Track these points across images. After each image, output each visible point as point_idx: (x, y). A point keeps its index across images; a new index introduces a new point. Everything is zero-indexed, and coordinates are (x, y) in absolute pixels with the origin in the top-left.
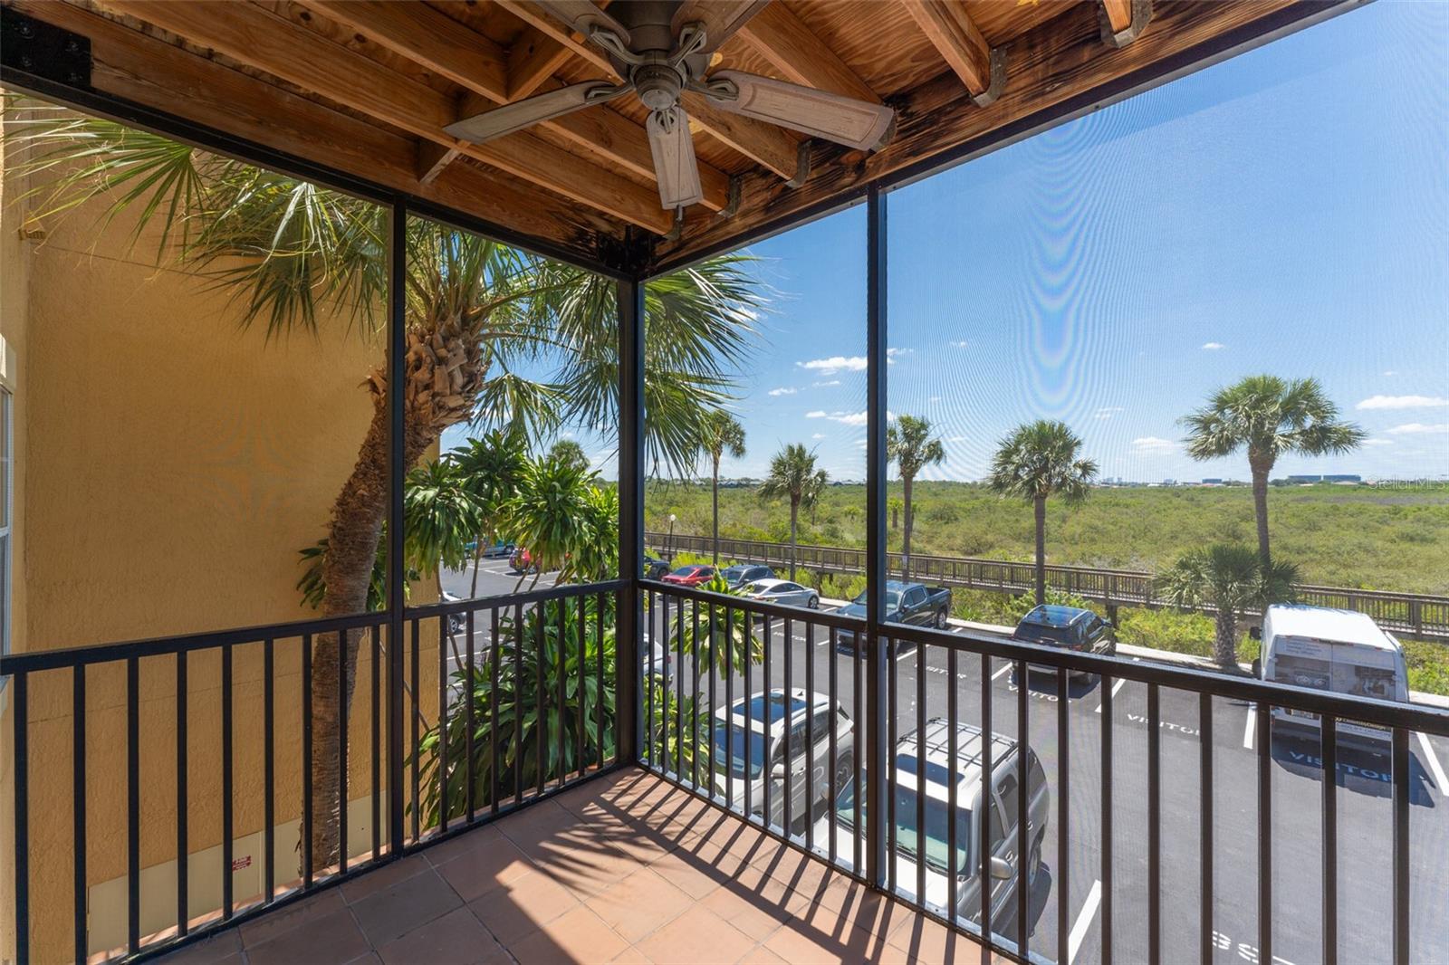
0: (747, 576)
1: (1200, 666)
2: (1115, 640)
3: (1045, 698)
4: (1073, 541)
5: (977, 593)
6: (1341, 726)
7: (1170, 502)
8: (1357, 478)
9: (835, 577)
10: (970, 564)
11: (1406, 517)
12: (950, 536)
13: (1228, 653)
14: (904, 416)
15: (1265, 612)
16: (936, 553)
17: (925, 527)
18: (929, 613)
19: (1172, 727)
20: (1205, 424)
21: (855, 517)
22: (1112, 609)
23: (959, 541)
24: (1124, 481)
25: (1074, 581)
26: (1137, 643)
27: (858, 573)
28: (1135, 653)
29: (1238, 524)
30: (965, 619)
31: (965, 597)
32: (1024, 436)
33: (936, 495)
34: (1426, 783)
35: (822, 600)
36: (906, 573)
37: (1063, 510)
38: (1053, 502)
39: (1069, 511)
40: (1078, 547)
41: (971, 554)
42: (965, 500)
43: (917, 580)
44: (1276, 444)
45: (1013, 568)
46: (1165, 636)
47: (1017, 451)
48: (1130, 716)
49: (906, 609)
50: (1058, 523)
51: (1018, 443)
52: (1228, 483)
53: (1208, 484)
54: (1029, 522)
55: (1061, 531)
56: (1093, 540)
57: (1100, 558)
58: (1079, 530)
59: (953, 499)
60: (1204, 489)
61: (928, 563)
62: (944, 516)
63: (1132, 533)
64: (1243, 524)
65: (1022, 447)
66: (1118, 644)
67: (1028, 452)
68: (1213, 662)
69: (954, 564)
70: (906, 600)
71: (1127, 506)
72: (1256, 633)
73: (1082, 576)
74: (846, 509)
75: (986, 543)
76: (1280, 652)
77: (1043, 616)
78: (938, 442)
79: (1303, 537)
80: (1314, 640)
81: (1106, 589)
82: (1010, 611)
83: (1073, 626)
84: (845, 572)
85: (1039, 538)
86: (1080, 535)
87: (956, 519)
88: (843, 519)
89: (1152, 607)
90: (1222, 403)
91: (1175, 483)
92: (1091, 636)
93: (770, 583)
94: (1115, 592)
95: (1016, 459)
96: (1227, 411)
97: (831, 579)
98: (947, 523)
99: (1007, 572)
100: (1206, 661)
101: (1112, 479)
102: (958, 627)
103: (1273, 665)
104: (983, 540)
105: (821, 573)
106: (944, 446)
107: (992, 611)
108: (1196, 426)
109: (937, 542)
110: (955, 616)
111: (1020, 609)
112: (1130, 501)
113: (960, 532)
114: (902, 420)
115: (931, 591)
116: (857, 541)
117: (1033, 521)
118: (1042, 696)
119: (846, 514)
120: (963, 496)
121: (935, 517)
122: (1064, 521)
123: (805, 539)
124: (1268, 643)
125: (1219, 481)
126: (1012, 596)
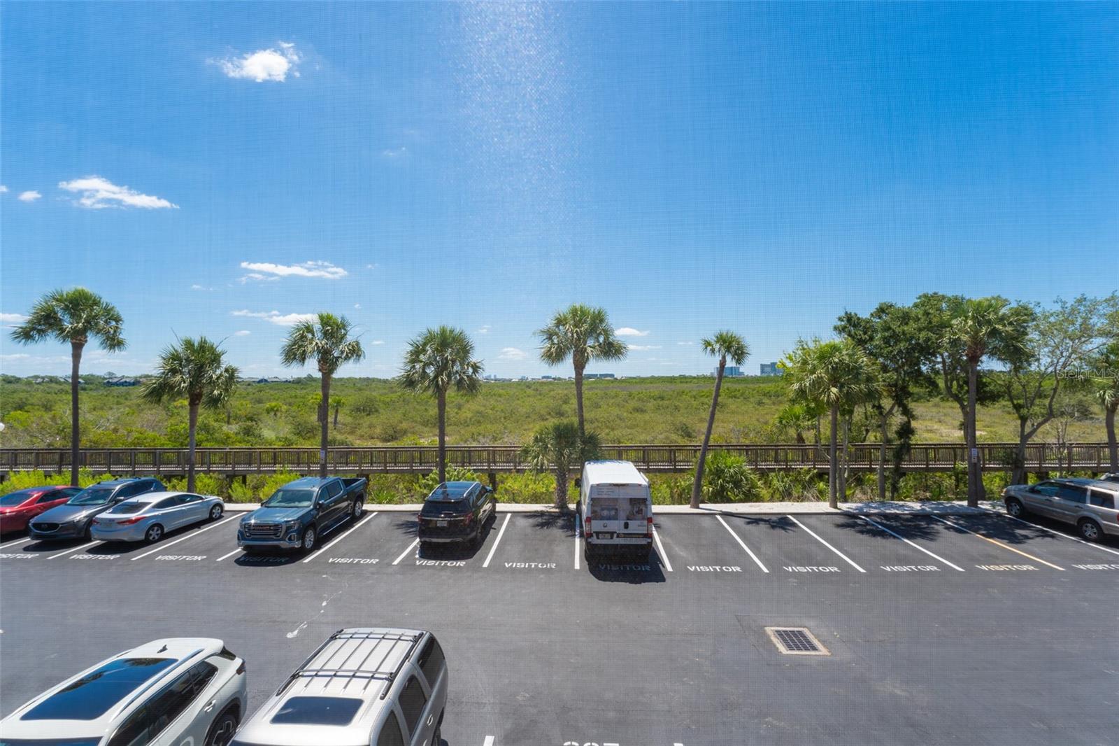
0: (121, 493)
1: (546, 511)
2: (495, 501)
3: (446, 564)
4: (466, 424)
5: (392, 476)
7: (525, 392)
8: (612, 376)
9: (249, 478)
10: (385, 452)
11: (634, 397)
12: (371, 426)
13: (563, 499)
14: (325, 314)
15: (583, 467)
16: (358, 443)
17: (349, 420)
18: (345, 504)
19: (533, 566)
21: (279, 414)
22: (492, 476)
23: (378, 430)
24: (498, 377)
25: (467, 457)
26: (509, 501)
27: (275, 471)
28: (508, 510)
29: (561, 406)
30: (380, 503)
31: (381, 481)
32: (430, 338)
33: (360, 390)
34: (660, 565)
35: (228, 507)
36: (324, 467)
37: (459, 400)
38: (451, 393)
39: (462, 401)
40: (469, 429)
41: (389, 441)
42: (386, 394)
43: (337, 472)
44: (588, 353)
45: (422, 451)
46: (526, 493)
47: (424, 351)
48: (507, 564)
49: (321, 505)
50: (456, 410)
51: (425, 344)
52: (554, 379)
53: (545, 380)
54: (434, 411)
55: (457, 416)
56: (479, 422)
57: (484, 437)
58: (469, 415)
59: (374, 394)
60: (542, 383)
61: (347, 454)
62: (366, 409)
64: (564, 406)
65: (428, 348)
66: (497, 505)
67: (433, 352)
68: (554, 506)
69: (371, 452)
70: (321, 496)
71: (500, 396)
72: (579, 483)
73: (472, 454)
74: (268, 405)
75: (401, 431)
76: (594, 496)
77: (444, 492)
78: (358, 344)
79: (593, 412)
80: (611, 485)
81: (489, 462)
82: (418, 489)
83: (466, 498)
84: (260, 472)
85: (441, 423)
86: (470, 419)
87: (377, 411)
88: (265, 417)
89: (518, 471)
90: (560, 322)
91: (527, 378)
92: (479, 503)
93: (154, 498)
94: (495, 462)
95: (422, 357)
96: (561, 327)
97: (244, 481)
98: (368, 415)
99: (417, 455)
100: (550, 507)
101: (490, 376)
102: (373, 512)
103: (590, 506)
104: (398, 428)
105: (231, 477)
106: (362, 346)
107: (405, 491)
108: (545, 337)
109: (359, 432)
110: (373, 501)
111: (426, 486)
112: (501, 391)
113: (379, 422)
114: (321, 318)
115: (348, 483)
116: (277, 438)
117: (436, 410)
118: (443, 563)
119: (268, 411)
120: (384, 391)
121: (358, 410)
122: (460, 409)
123: (217, 441)
124: (587, 490)
126: (421, 477)
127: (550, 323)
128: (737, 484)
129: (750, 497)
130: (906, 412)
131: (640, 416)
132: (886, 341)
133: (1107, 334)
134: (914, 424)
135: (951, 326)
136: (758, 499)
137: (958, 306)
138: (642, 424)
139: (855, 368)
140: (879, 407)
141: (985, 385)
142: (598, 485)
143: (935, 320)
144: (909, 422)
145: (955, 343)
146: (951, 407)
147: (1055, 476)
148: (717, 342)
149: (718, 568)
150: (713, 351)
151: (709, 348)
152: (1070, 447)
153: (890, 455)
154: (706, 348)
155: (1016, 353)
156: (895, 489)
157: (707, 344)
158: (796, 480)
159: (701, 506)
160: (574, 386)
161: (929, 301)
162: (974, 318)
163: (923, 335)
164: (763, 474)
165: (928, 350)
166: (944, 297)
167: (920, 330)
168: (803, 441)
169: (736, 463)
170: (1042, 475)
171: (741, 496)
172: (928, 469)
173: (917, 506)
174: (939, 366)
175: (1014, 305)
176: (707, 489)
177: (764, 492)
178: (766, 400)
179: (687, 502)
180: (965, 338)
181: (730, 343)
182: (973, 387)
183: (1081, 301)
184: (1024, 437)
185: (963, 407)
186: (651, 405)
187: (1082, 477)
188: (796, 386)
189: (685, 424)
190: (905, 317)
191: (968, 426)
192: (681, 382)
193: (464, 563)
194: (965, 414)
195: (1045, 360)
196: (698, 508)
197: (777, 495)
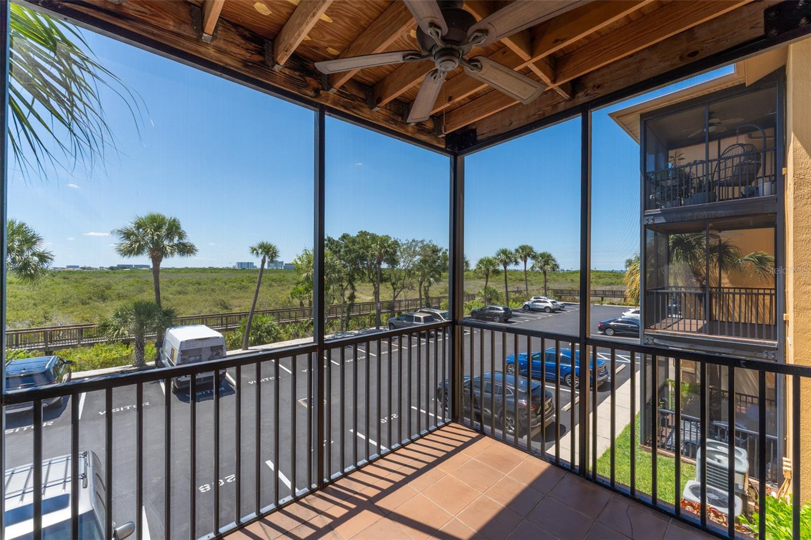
1: (127, 371)
6: (199, 376)
13: (141, 359)
19: (128, 408)
20: (127, 235)
28: (84, 376)
44: (165, 250)
48: (101, 413)
52: (84, 268)
53: (69, 269)
63: (33, 302)
68: (133, 366)
76: (183, 349)
81: (45, 341)
83: (48, 369)
90: (139, 226)
92: (60, 372)
94: (51, 342)
96: (140, 230)
100: (129, 367)
108: (122, 236)
125: (78, 267)
127: (130, 225)
128: (269, 332)
129: (276, 339)
130: (353, 288)
131: (184, 297)
132: (346, 252)
133: (420, 255)
134: (356, 294)
135: (371, 247)
136: (281, 340)
137: (374, 238)
138: (186, 303)
139: (333, 266)
140: (342, 286)
141: (382, 275)
142: (186, 341)
143: (366, 244)
144: (353, 293)
145: (373, 255)
146: (366, 286)
147: (403, 313)
148: (260, 248)
149: (267, 379)
150: (257, 253)
151: (255, 252)
152: (408, 301)
153: (345, 309)
154: (253, 252)
155: (393, 262)
156: (347, 326)
157: (253, 250)
158: (301, 328)
159: (249, 348)
160: (151, 274)
161: (363, 234)
162: (380, 245)
163: (361, 251)
164: (283, 325)
165: (363, 258)
166: (369, 233)
167: (360, 248)
168: (303, 306)
169: (269, 321)
170: (399, 313)
171: (272, 339)
172: (360, 315)
173: (357, 332)
174: (365, 266)
175: (393, 240)
176: (251, 338)
177: (284, 336)
178: (274, 284)
179: (240, 347)
180: (377, 253)
181: (269, 249)
182: (379, 276)
183: (414, 241)
184: (395, 297)
185: (374, 285)
186: (190, 288)
187: (411, 312)
188: (305, 275)
189: (223, 301)
190: (354, 241)
191: (376, 294)
192: (211, 272)
193: (52, 422)
194: (375, 288)
195: (402, 264)
196: (247, 349)
197: (291, 337)
